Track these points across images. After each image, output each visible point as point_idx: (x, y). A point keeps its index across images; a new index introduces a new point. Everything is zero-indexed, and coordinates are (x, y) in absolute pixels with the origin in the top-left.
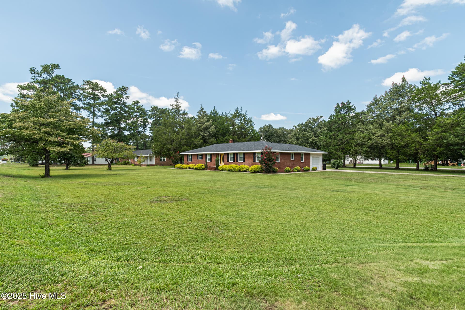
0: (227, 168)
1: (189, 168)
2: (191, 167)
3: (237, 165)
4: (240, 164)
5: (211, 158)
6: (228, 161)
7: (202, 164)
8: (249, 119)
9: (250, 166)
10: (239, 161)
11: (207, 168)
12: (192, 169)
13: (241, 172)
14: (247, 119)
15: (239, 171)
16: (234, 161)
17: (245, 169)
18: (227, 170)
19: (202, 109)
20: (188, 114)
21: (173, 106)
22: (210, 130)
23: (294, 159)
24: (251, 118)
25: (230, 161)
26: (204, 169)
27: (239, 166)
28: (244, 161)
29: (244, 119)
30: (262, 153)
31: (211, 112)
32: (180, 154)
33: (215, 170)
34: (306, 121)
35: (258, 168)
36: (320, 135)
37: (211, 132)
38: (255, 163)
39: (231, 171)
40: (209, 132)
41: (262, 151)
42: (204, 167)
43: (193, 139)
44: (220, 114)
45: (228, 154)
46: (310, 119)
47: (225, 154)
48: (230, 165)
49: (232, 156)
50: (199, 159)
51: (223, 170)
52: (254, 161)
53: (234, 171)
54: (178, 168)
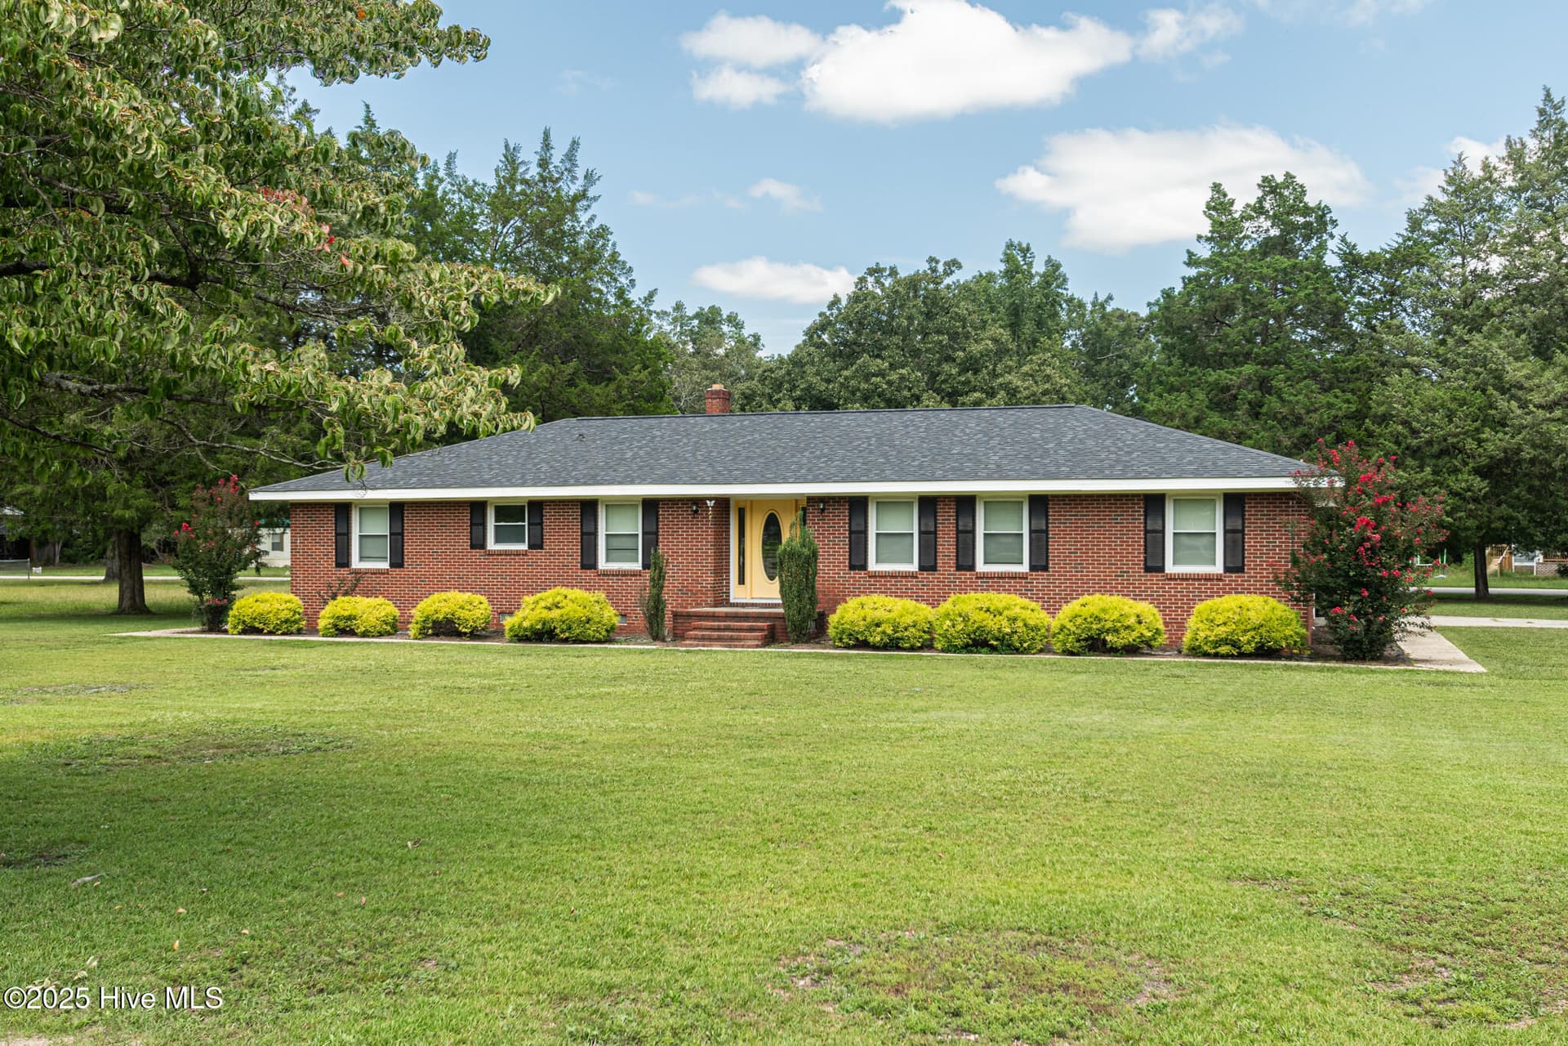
5: (649, 536)
6: (859, 562)
7: (590, 594)
13: (1113, 651)
18: (943, 640)
25: (873, 566)
28: (1039, 563)
38: (1155, 576)
39: (993, 649)
42: (611, 616)
45: (856, 502)
47: (822, 502)
49: (900, 525)
50: (493, 545)
52: (1149, 564)
53: (1026, 651)
54: (270, 633)
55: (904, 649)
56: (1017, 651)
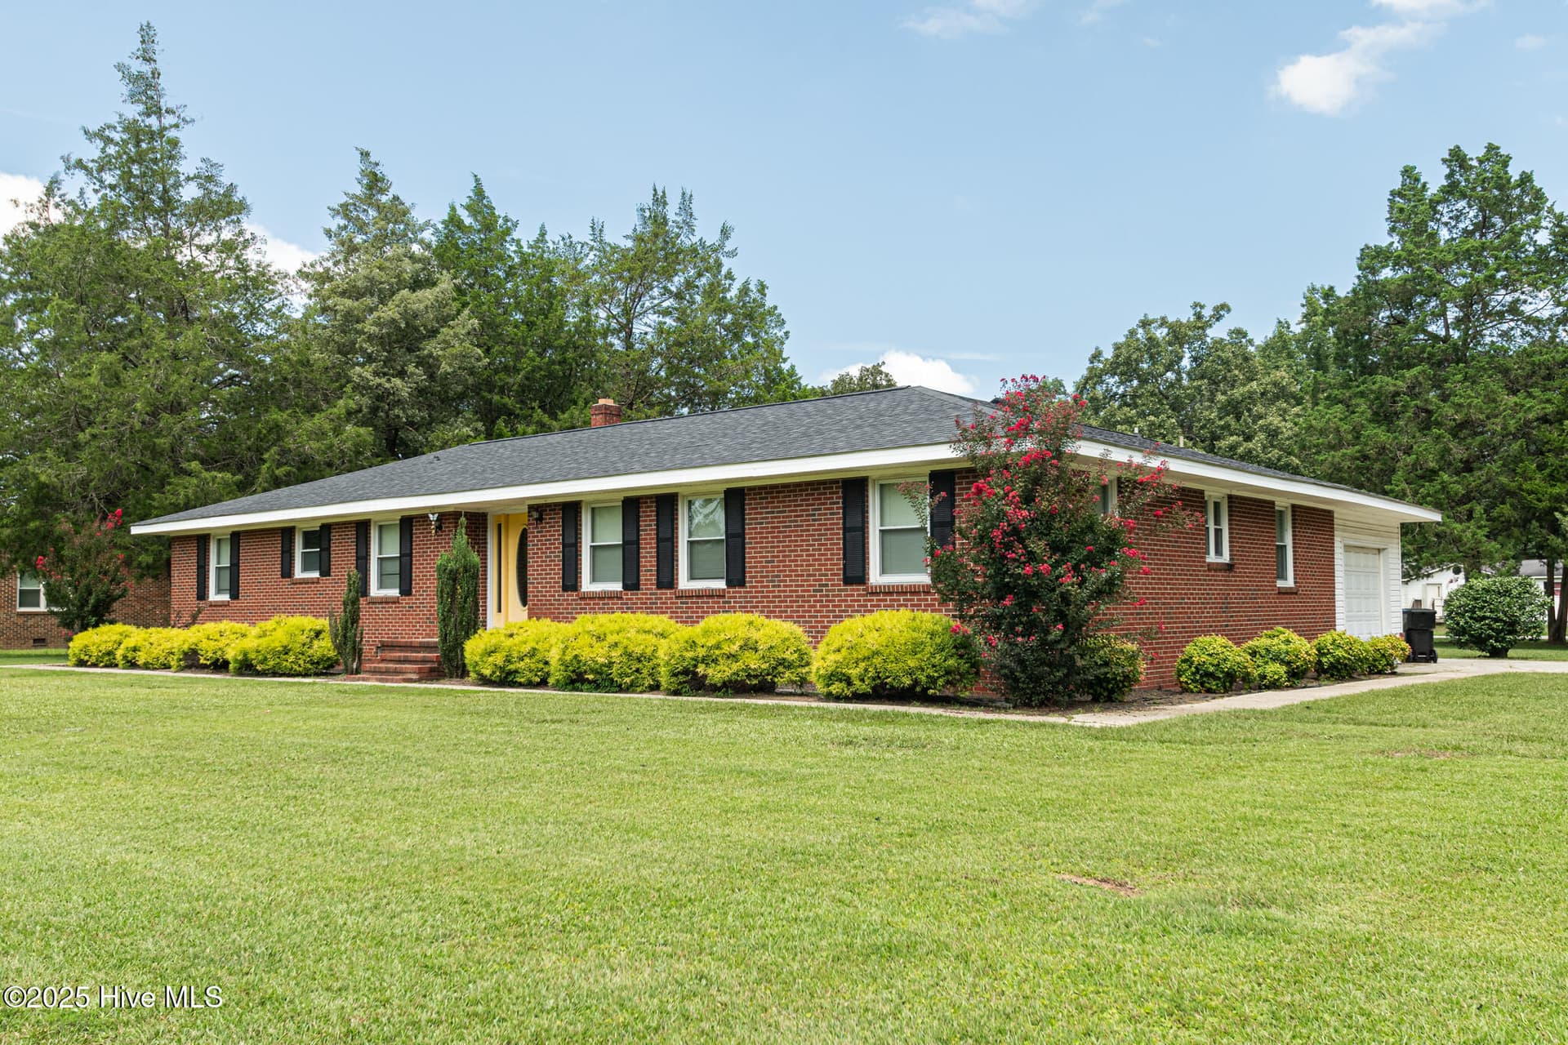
0: (554, 656)
1: (191, 660)
2: (208, 650)
3: (660, 622)
4: (695, 606)
5: (406, 559)
6: (571, 582)
7: (310, 622)
8: (745, 290)
9: (817, 633)
10: (684, 583)
11: (357, 652)
12: (220, 666)
13: (714, 690)
14: (732, 294)
15: (691, 681)
16: (632, 583)
17: (753, 662)
18: (556, 674)
19: (375, 182)
20: (242, 207)
21: (108, 141)
22: (431, 347)
23: (1226, 558)
24: (762, 288)
25: (587, 585)
26: (324, 668)
27: (686, 632)
28: (736, 577)
29: (711, 292)
30: (943, 479)
31: (454, 221)
32: (136, 530)
33: (434, 674)
34: (1122, 340)
35: (915, 649)
36: (1227, 427)
37: (445, 367)
38: (856, 590)
39: (596, 686)
40: (429, 365)
41: (943, 453)
42: (324, 647)
43: (275, 415)
44: (525, 235)
45: (570, 510)
46: (1145, 324)
47: (540, 510)
48: (586, 622)
49: (612, 533)
50: (298, 573)
51: (506, 679)
52: (848, 574)
53: (628, 689)
54: (95, 665)
55: (521, 685)
56: (621, 689)
